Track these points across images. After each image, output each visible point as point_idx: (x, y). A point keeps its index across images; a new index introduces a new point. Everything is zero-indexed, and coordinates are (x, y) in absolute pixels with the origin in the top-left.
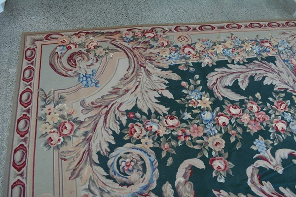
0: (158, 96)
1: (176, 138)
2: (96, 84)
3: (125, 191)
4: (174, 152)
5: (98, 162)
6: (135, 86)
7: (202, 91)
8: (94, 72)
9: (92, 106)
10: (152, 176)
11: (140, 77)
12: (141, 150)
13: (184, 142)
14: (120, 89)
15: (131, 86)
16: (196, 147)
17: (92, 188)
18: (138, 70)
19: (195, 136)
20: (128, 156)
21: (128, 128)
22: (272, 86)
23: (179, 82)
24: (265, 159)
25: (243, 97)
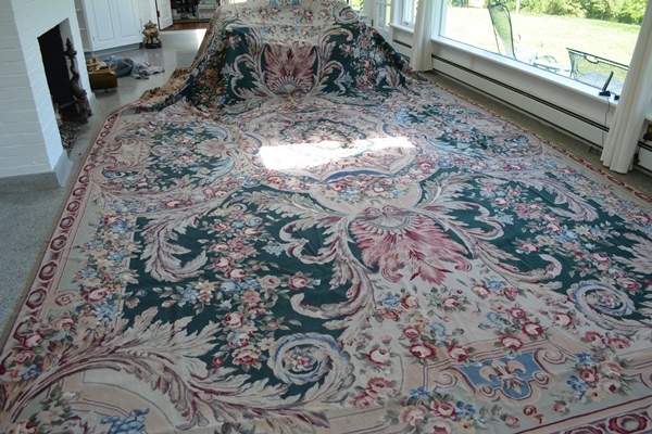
0: (185, 332)
1: (261, 316)
2: (139, 413)
3: (339, 364)
4: (282, 319)
5: (299, 396)
6: (160, 359)
7: (185, 288)
8: (105, 420)
9: (191, 414)
10: (316, 338)
11: (139, 354)
12: (279, 349)
13: (268, 309)
14: (159, 379)
15: (155, 364)
16: (275, 299)
17: (339, 398)
18: (121, 356)
19: (259, 299)
20: (287, 363)
21: (240, 365)
22: (189, 228)
23: (160, 309)
24: (293, 249)
25: (204, 253)
